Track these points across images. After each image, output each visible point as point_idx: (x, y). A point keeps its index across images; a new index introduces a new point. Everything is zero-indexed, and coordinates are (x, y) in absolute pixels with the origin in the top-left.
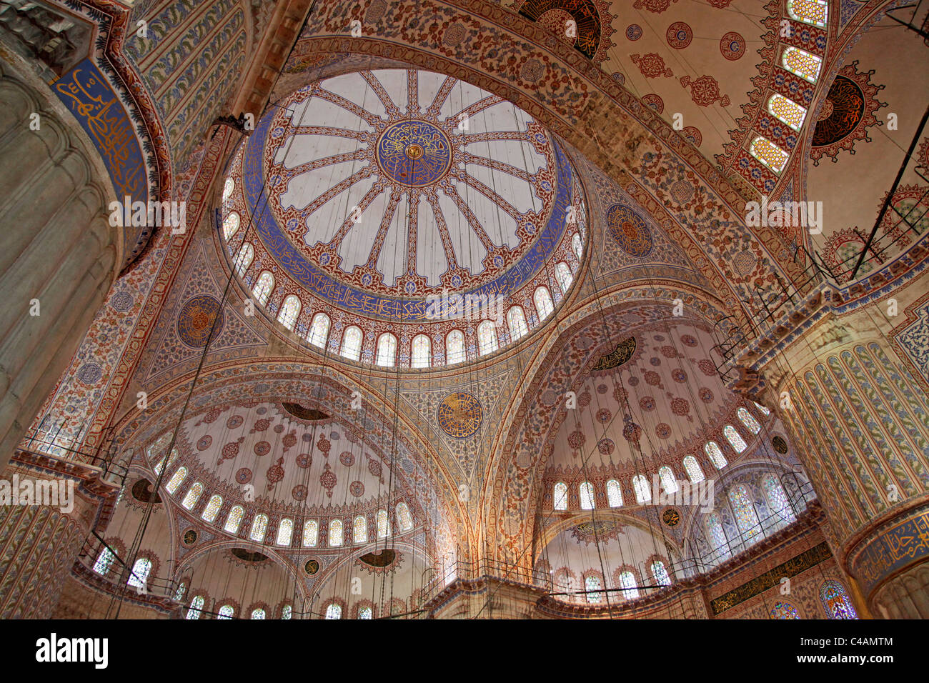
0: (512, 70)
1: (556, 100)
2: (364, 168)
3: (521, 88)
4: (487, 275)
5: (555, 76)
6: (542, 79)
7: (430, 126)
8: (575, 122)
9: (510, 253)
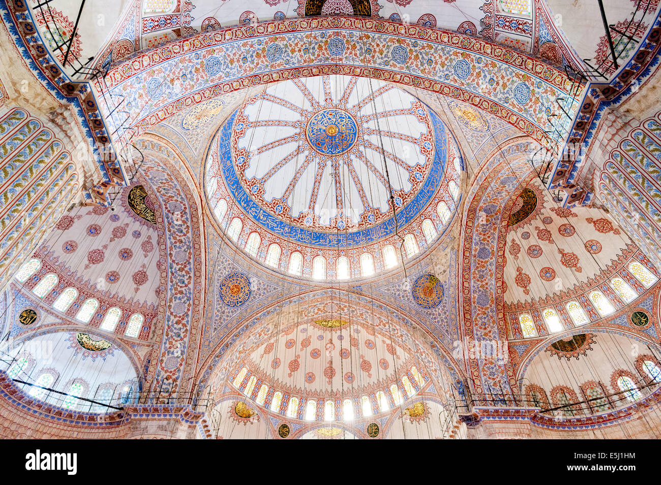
2: (360, 111)
4: (240, 116)
7: (332, 153)
9: (238, 138)
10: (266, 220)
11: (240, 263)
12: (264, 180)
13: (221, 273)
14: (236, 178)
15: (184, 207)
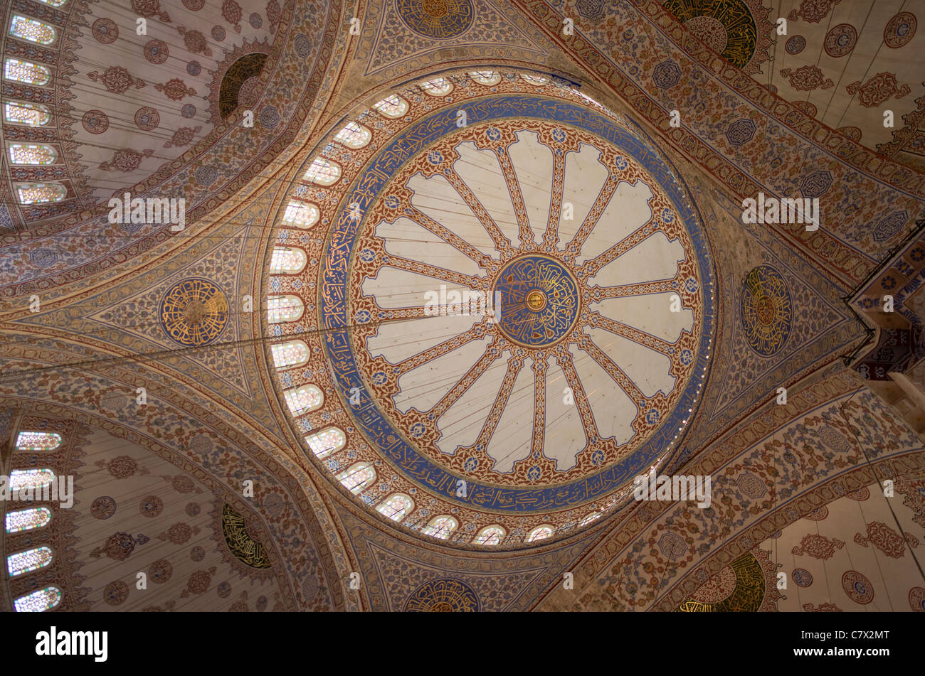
0: (681, 525)
1: (632, 564)
2: (533, 236)
3: (654, 527)
4: (365, 360)
5: (661, 570)
6: (660, 555)
7: (565, 331)
8: (602, 582)
9: (389, 397)
10: (514, 500)
11: (437, 562)
12: (482, 443)
13: (400, 592)
14: (422, 459)
15: (283, 496)
